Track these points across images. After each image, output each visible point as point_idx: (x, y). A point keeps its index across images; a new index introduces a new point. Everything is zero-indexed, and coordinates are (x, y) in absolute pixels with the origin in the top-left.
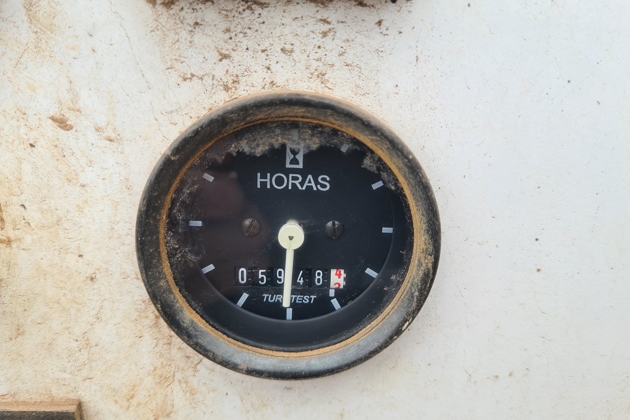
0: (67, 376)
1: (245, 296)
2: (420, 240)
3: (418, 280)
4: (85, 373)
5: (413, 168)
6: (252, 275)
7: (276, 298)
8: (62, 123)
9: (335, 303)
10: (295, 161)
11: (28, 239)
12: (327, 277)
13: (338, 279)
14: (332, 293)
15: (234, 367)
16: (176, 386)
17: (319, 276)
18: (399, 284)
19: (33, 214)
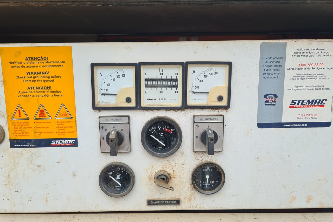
0: (179, 195)
1: (201, 184)
2: (223, 178)
3: (223, 182)
4: (181, 194)
5: (222, 170)
6: (202, 182)
7: (205, 185)
8: (183, 164)
9: (212, 185)
10: (208, 168)
11: (177, 177)
12: (211, 182)
13: (213, 182)
14: (212, 184)
15: (201, 193)
16: (192, 196)
17: (210, 182)
18: (221, 183)
19: (178, 174)
